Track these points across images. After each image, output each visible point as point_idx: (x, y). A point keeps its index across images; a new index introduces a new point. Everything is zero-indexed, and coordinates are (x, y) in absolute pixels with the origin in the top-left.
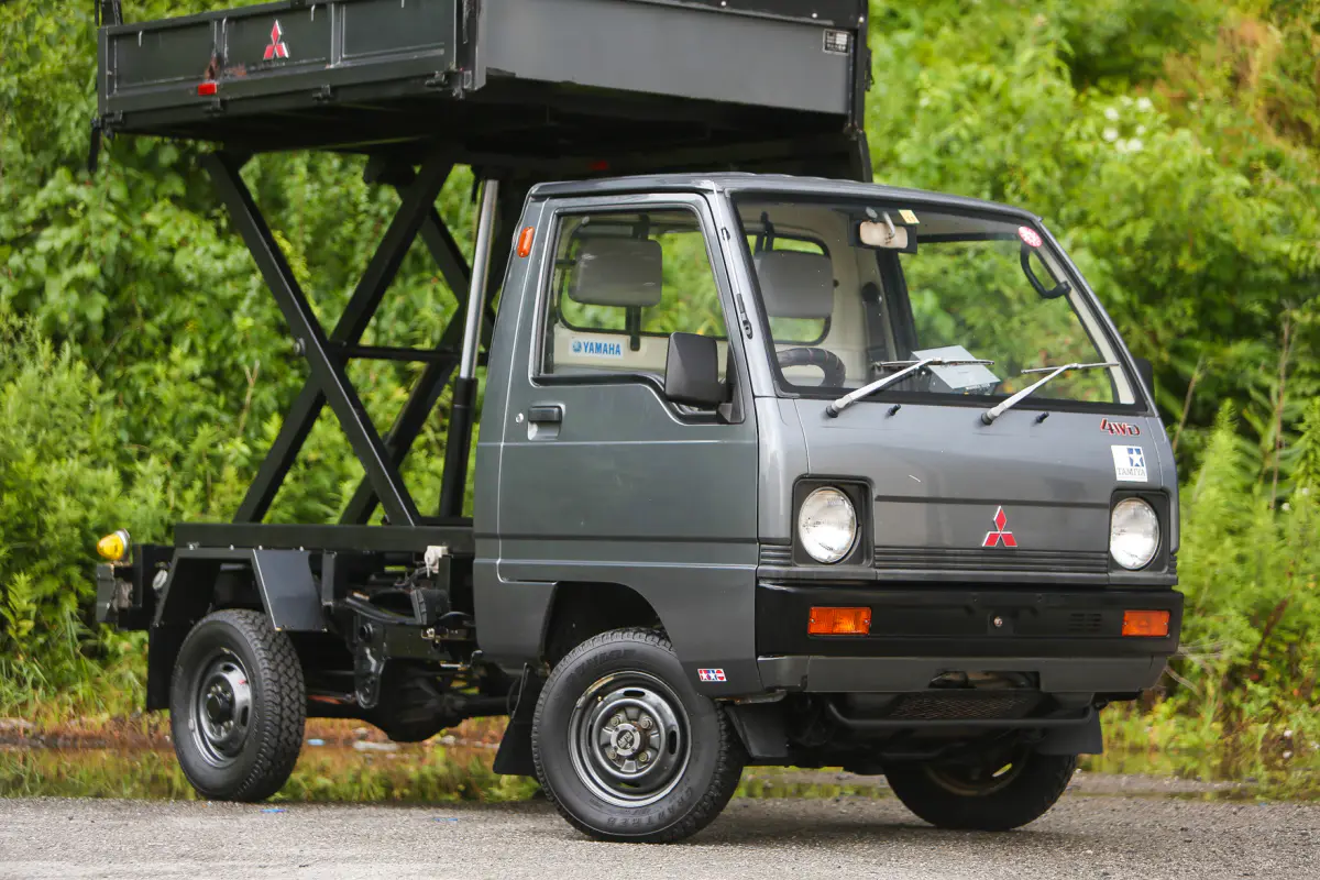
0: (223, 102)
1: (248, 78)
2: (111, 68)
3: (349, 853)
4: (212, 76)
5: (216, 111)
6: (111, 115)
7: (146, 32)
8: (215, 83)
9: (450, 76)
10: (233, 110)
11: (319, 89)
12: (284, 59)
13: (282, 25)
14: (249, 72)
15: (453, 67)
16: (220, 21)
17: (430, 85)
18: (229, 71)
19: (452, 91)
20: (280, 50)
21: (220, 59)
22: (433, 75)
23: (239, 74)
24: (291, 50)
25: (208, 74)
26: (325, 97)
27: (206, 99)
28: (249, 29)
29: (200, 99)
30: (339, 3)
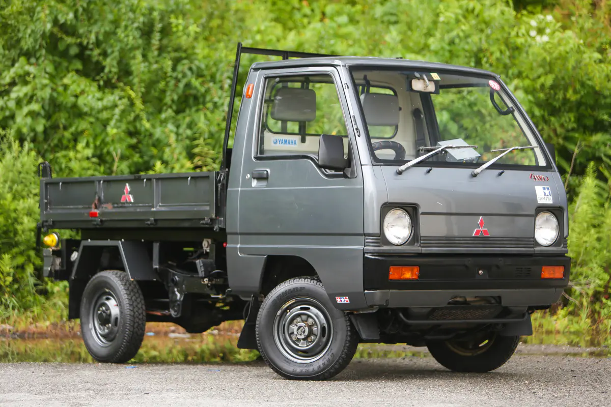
0: (101, 221)
1: (114, 210)
2: (46, 199)
4: (96, 208)
5: (97, 224)
6: (47, 221)
7: (63, 183)
8: (97, 211)
9: (212, 220)
10: (106, 225)
11: (148, 220)
12: (131, 203)
13: (130, 185)
14: (114, 207)
15: (214, 216)
16: (99, 181)
17: (203, 224)
18: (104, 205)
19: (213, 228)
20: (129, 199)
21: (99, 200)
22: (204, 219)
23: (108, 208)
24: (134, 198)
25: (93, 206)
26: (151, 224)
27: (93, 219)
28: (114, 188)
29: (90, 218)
30: (158, 179)
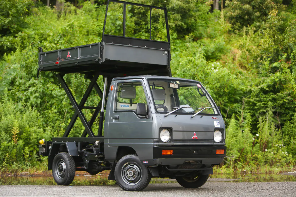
0: (60, 65)
2: (41, 60)
3: (83, 194)
4: (58, 61)
5: (58, 67)
6: (41, 68)
7: (47, 54)
8: (58, 62)
9: (99, 60)
10: (62, 66)
11: (76, 62)
12: (70, 57)
13: (70, 52)
15: (99, 58)
16: (59, 51)
17: (95, 61)
18: (61, 60)
19: (99, 62)
20: (70, 56)
21: (59, 58)
22: (96, 60)
23: (63, 60)
24: (71, 56)
25: (57, 60)
26: (77, 64)
27: (57, 65)
28: (64, 53)
29: (56, 65)
30: (79, 48)
